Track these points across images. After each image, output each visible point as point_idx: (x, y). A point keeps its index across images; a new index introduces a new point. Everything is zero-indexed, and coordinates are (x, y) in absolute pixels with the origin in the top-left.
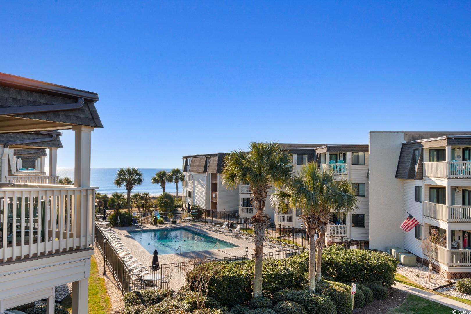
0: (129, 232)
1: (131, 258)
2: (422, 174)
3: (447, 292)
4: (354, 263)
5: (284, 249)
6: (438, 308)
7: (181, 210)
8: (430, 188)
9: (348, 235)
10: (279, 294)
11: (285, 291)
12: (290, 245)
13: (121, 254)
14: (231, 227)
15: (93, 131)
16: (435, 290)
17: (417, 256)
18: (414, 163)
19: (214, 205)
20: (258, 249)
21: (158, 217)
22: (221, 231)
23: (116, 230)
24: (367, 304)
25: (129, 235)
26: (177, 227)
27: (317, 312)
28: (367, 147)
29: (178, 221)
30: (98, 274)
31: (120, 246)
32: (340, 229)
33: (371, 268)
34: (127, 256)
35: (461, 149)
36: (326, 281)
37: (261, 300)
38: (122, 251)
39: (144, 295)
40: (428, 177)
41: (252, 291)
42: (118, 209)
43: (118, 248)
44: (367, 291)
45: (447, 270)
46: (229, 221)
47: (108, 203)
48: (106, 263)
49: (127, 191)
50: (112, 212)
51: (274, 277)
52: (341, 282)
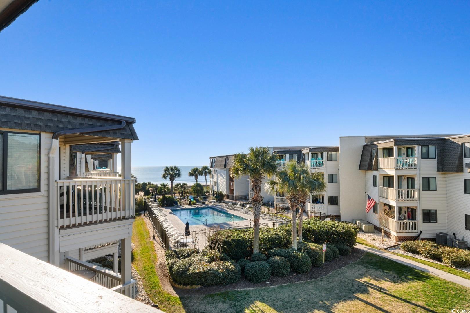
0: (172, 210)
1: (172, 227)
2: (378, 167)
3: (395, 251)
4: (326, 230)
5: (279, 221)
6: (386, 261)
7: (208, 195)
8: (384, 177)
9: (325, 211)
10: (271, 251)
11: (275, 250)
12: (283, 218)
13: (165, 225)
14: (243, 206)
15: (133, 142)
16: (386, 249)
17: (375, 226)
18: (372, 159)
19: (232, 191)
20: (256, 220)
21: (192, 200)
22: (236, 209)
23: (163, 209)
24: (335, 259)
25: (172, 212)
26: (205, 207)
27: (297, 264)
28: (338, 148)
29: (206, 202)
30: (149, 239)
31: (165, 220)
32: (319, 206)
33: (338, 234)
34: (170, 226)
35: (406, 148)
36: (305, 242)
37: (258, 255)
38: (166, 223)
39: (179, 252)
40: (382, 169)
41: (252, 249)
42: (165, 195)
43: (164, 221)
44: (334, 250)
45: (396, 235)
46: (242, 202)
47: (158, 191)
48: (155, 232)
49: (170, 182)
50: (161, 197)
51: (268, 240)
52: (316, 244)
